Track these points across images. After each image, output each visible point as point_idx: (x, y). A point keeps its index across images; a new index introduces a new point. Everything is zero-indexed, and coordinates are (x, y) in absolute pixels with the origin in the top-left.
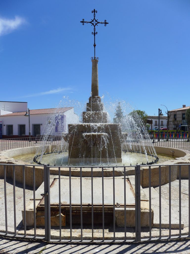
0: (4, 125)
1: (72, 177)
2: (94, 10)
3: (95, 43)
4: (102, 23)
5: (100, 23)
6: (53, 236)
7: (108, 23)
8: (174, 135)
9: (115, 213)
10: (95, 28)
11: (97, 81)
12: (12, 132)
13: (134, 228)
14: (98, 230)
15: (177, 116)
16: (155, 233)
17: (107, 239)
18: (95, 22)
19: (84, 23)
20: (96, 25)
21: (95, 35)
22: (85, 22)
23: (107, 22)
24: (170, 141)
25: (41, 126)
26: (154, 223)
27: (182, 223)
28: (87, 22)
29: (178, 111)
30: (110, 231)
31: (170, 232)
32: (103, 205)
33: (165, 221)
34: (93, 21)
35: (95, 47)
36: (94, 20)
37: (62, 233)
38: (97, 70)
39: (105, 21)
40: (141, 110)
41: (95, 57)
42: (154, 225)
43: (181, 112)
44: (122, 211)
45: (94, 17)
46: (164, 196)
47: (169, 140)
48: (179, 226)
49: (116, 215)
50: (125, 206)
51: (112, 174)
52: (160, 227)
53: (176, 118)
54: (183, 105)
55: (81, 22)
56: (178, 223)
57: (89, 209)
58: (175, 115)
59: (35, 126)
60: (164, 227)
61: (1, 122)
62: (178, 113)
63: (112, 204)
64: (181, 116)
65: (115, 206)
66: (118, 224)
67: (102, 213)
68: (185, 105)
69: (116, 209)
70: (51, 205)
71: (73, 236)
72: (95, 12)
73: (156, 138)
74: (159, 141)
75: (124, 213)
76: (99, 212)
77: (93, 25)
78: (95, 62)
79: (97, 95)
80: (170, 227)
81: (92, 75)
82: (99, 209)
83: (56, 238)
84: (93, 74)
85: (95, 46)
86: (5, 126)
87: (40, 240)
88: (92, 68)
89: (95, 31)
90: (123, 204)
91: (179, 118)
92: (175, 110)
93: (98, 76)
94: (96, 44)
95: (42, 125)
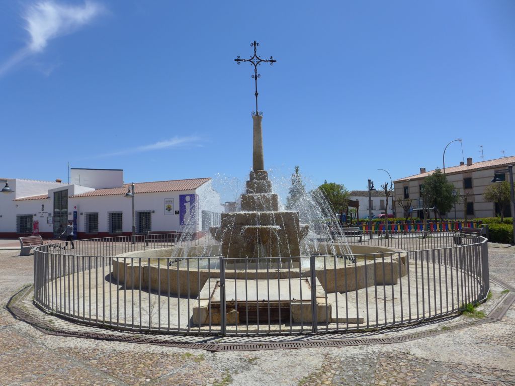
0: (82, 214)
1: (237, 280)
2: (255, 42)
3: (256, 91)
4: (266, 61)
5: (263, 61)
6: (229, 330)
7: (275, 61)
8: (399, 227)
9: (291, 308)
10: (256, 69)
11: (261, 147)
12: (96, 227)
13: (311, 323)
14: (273, 326)
15: (410, 190)
16: (333, 326)
17: (284, 331)
18: (255, 61)
19: (240, 62)
20: (257, 64)
21: (256, 80)
22: (242, 60)
23: (274, 59)
24: (392, 238)
25: (152, 215)
26: (332, 318)
27: (360, 317)
28: (245, 61)
29: (411, 180)
30: (286, 326)
31: (347, 326)
32: (279, 301)
33: (342, 315)
34: (253, 58)
35: (257, 97)
36: (255, 57)
37: (238, 328)
38: (260, 131)
39: (272, 57)
40: (337, 183)
41: (257, 113)
42: (332, 319)
43: (416, 183)
44: (298, 305)
45: (255, 52)
46: (350, 300)
47: (390, 236)
48: (356, 321)
49: (292, 310)
50: (301, 301)
51: (288, 276)
52: (338, 321)
53: (408, 194)
54: (421, 169)
55: (235, 60)
56: (356, 317)
57: (263, 305)
58: (406, 188)
59: (140, 214)
60: (343, 321)
61: (75, 207)
62: (411, 184)
63: (289, 299)
64: (417, 189)
65: (291, 301)
66: (295, 320)
67: (278, 308)
68: (425, 169)
69: (292, 303)
70: (227, 302)
71: (249, 329)
72: (256, 45)
73: (367, 234)
74: (371, 238)
75: (301, 307)
76: (275, 307)
77: (254, 64)
78: (257, 119)
79: (262, 169)
80: (347, 321)
81: (254, 139)
82: (275, 305)
83: (232, 331)
84: (254, 136)
85: (257, 94)
86: (84, 214)
87: (216, 333)
88: (254, 129)
89: (256, 73)
90: (299, 299)
91: (414, 194)
92: (406, 179)
93: (263, 140)
94: (258, 92)
95: (154, 212)
